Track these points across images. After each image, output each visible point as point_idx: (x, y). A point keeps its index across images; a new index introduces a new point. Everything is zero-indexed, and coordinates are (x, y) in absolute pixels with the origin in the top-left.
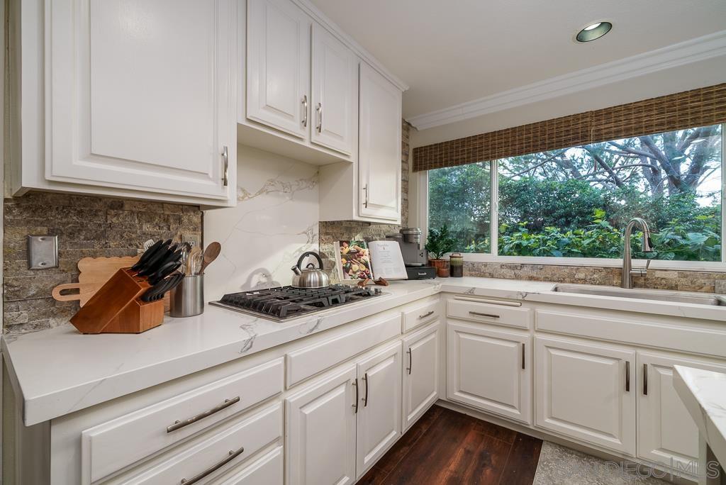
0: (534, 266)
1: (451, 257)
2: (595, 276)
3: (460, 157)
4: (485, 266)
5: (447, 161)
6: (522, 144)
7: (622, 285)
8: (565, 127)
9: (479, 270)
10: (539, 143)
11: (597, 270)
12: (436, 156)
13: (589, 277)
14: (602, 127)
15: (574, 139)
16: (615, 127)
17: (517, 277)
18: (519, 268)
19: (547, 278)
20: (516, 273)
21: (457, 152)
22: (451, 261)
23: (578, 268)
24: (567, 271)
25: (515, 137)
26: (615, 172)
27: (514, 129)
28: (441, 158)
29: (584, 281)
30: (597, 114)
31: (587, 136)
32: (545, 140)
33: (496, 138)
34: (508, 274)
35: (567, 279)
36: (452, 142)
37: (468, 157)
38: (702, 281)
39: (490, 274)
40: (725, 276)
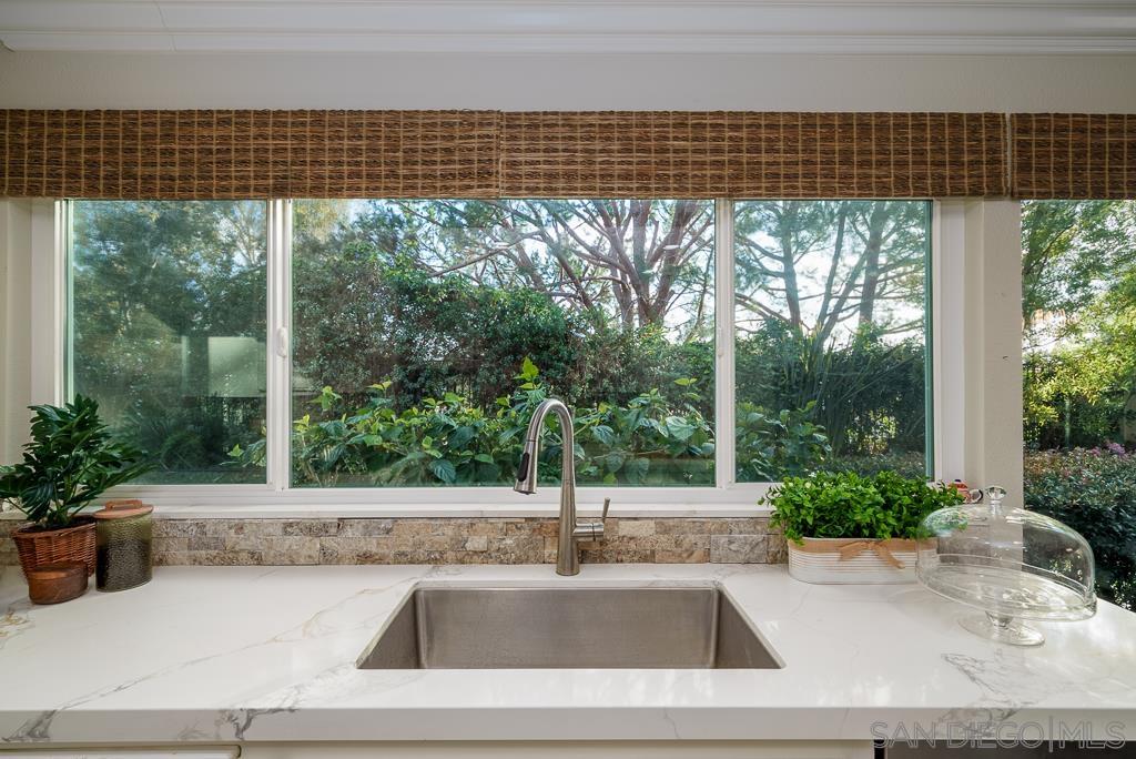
0: (370, 524)
2: (508, 541)
3: (158, 170)
4: (240, 528)
5: (111, 177)
6: (340, 163)
8: (443, 137)
9: (219, 543)
10: (383, 169)
11: (511, 524)
12: (73, 152)
13: (495, 545)
14: (522, 157)
15: (464, 176)
16: (546, 162)
17: (329, 558)
18: (333, 530)
19: (403, 554)
20: (326, 547)
21: (149, 151)
23: (473, 522)
24: (448, 531)
25: (321, 139)
26: (583, 284)
27: (318, 116)
28: (92, 164)
29: (484, 556)
30: (511, 119)
31: (490, 174)
32: (397, 163)
33: (270, 131)
34: (305, 552)
36: (131, 116)
37: (185, 178)
38: (691, 538)
39: (252, 554)
40: (724, 525)
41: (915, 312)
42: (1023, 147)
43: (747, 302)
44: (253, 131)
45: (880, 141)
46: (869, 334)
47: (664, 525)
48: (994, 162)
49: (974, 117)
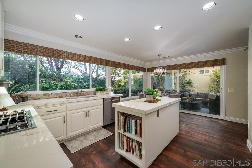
0: (55, 94)
1: (21, 93)
2: (71, 94)
4: (37, 95)
6: (51, 54)
7: (77, 96)
8: (64, 54)
9: (33, 97)
10: (57, 56)
11: (72, 93)
14: (73, 57)
15: (66, 58)
16: (75, 58)
17: (50, 98)
18: (50, 95)
20: (49, 97)
22: (21, 95)
23: (67, 93)
24: (65, 94)
25: (49, 51)
29: (69, 96)
30: (71, 53)
34: (46, 97)
35: (65, 96)
38: (88, 93)
39: (39, 98)
40: (91, 92)
41: (104, 73)
42: (111, 63)
43: (77, 68)
44: (39, 48)
45: (103, 61)
46: (98, 75)
47: (86, 92)
48: (110, 64)
49: (109, 60)
